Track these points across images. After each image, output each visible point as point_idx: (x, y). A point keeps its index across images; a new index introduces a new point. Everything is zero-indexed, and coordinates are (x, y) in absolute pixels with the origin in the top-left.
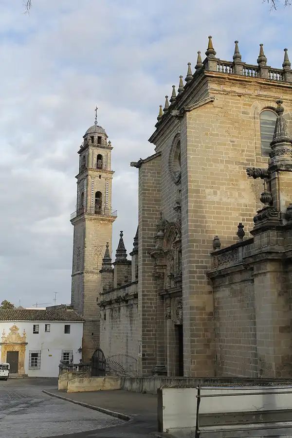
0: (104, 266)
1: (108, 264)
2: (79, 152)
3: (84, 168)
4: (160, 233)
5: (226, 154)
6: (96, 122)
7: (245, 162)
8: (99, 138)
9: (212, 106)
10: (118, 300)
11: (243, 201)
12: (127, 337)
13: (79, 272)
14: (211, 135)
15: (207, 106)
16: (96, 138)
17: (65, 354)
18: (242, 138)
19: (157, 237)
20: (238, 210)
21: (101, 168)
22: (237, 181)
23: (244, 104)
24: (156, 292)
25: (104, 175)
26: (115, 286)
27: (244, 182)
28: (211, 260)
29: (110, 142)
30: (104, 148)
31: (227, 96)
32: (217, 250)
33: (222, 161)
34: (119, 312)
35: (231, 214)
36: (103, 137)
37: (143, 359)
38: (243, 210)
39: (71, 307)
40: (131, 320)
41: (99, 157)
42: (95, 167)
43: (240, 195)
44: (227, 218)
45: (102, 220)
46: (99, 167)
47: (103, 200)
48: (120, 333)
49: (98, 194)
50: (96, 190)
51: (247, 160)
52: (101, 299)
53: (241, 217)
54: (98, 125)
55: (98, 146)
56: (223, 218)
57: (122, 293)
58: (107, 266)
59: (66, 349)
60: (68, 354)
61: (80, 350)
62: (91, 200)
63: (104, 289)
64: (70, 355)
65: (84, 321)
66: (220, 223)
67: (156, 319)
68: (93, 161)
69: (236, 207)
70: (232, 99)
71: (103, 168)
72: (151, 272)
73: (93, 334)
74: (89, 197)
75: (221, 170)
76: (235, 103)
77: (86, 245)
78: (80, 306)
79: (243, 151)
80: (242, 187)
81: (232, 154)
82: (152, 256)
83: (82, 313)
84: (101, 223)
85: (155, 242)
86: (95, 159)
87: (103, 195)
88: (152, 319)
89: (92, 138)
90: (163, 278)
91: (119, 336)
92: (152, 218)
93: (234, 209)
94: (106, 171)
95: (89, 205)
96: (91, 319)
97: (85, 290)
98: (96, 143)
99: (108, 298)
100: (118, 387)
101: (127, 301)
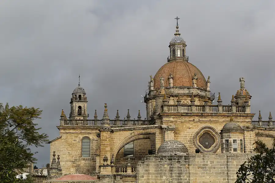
5: (66, 158)
6: (79, 85)
7: (74, 160)
8: (80, 96)
9: (61, 139)
14: (60, 151)
15: (59, 139)
18: (73, 151)
22: (70, 168)
23: (75, 137)
30: (83, 102)
31: (67, 134)
33: (64, 161)
41: (80, 108)
42: (77, 114)
55: (79, 101)
70: (69, 135)
75: (64, 165)
76: (70, 137)
79: (73, 156)
81: (68, 158)
86: (77, 109)
89: (76, 96)
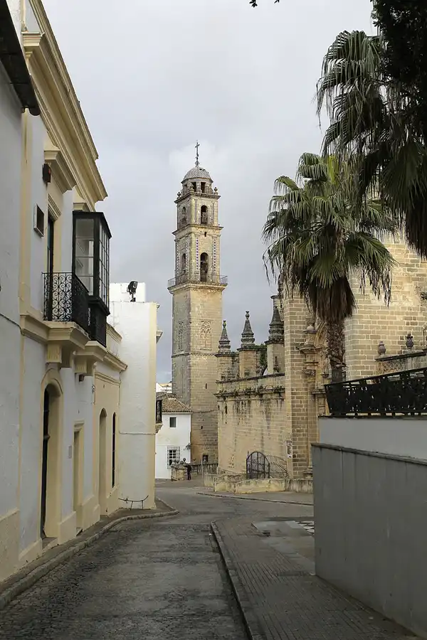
0: (222, 349)
1: (226, 347)
2: (176, 202)
3: (184, 223)
4: (310, 327)
6: (197, 163)
8: (203, 184)
10: (248, 393)
11: (406, 304)
12: (262, 434)
13: (183, 353)
16: (199, 185)
17: (171, 451)
19: (308, 332)
20: (403, 313)
21: (206, 223)
22: (401, 283)
24: (306, 389)
25: (210, 231)
26: (242, 376)
27: (408, 284)
28: (376, 365)
29: (216, 190)
30: (209, 197)
32: (382, 356)
34: (249, 406)
35: (395, 318)
36: (207, 184)
37: (294, 461)
38: (407, 314)
39: (174, 395)
40: (267, 417)
41: (204, 209)
42: (198, 222)
43: (404, 298)
44: (391, 323)
45: (210, 288)
46: (204, 222)
47: (210, 263)
48: (250, 430)
49: (204, 256)
50: (201, 252)
51: (412, 261)
52: (219, 388)
53: (406, 321)
54: (200, 166)
55: (202, 196)
56: (387, 323)
57: (253, 386)
58: (225, 349)
59: (173, 446)
60: (175, 451)
61: (189, 447)
62: (195, 263)
63: (222, 377)
64: (177, 452)
65: (192, 414)
66: (385, 328)
67: (307, 419)
68: (196, 215)
69: (401, 311)
71: (209, 223)
72: (300, 369)
73: (202, 427)
74: (194, 261)
77: (192, 320)
78: (186, 395)
80: (406, 289)
82: (302, 352)
83: (189, 402)
84: (208, 293)
85: (305, 336)
86: (199, 212)
87: (210, 256)
88: (303, 419)
89: (194, 184)
90: (315, 376)
91: (250, 433)
92: (300, 310)
93: (398, 313)
94: (212, 227)
95: (193, 270)
96: (199, 410)
97: (192, 375)
98: (199, 191)
99: (230, 388)
100: (283, 489)
101: (261, 395)
